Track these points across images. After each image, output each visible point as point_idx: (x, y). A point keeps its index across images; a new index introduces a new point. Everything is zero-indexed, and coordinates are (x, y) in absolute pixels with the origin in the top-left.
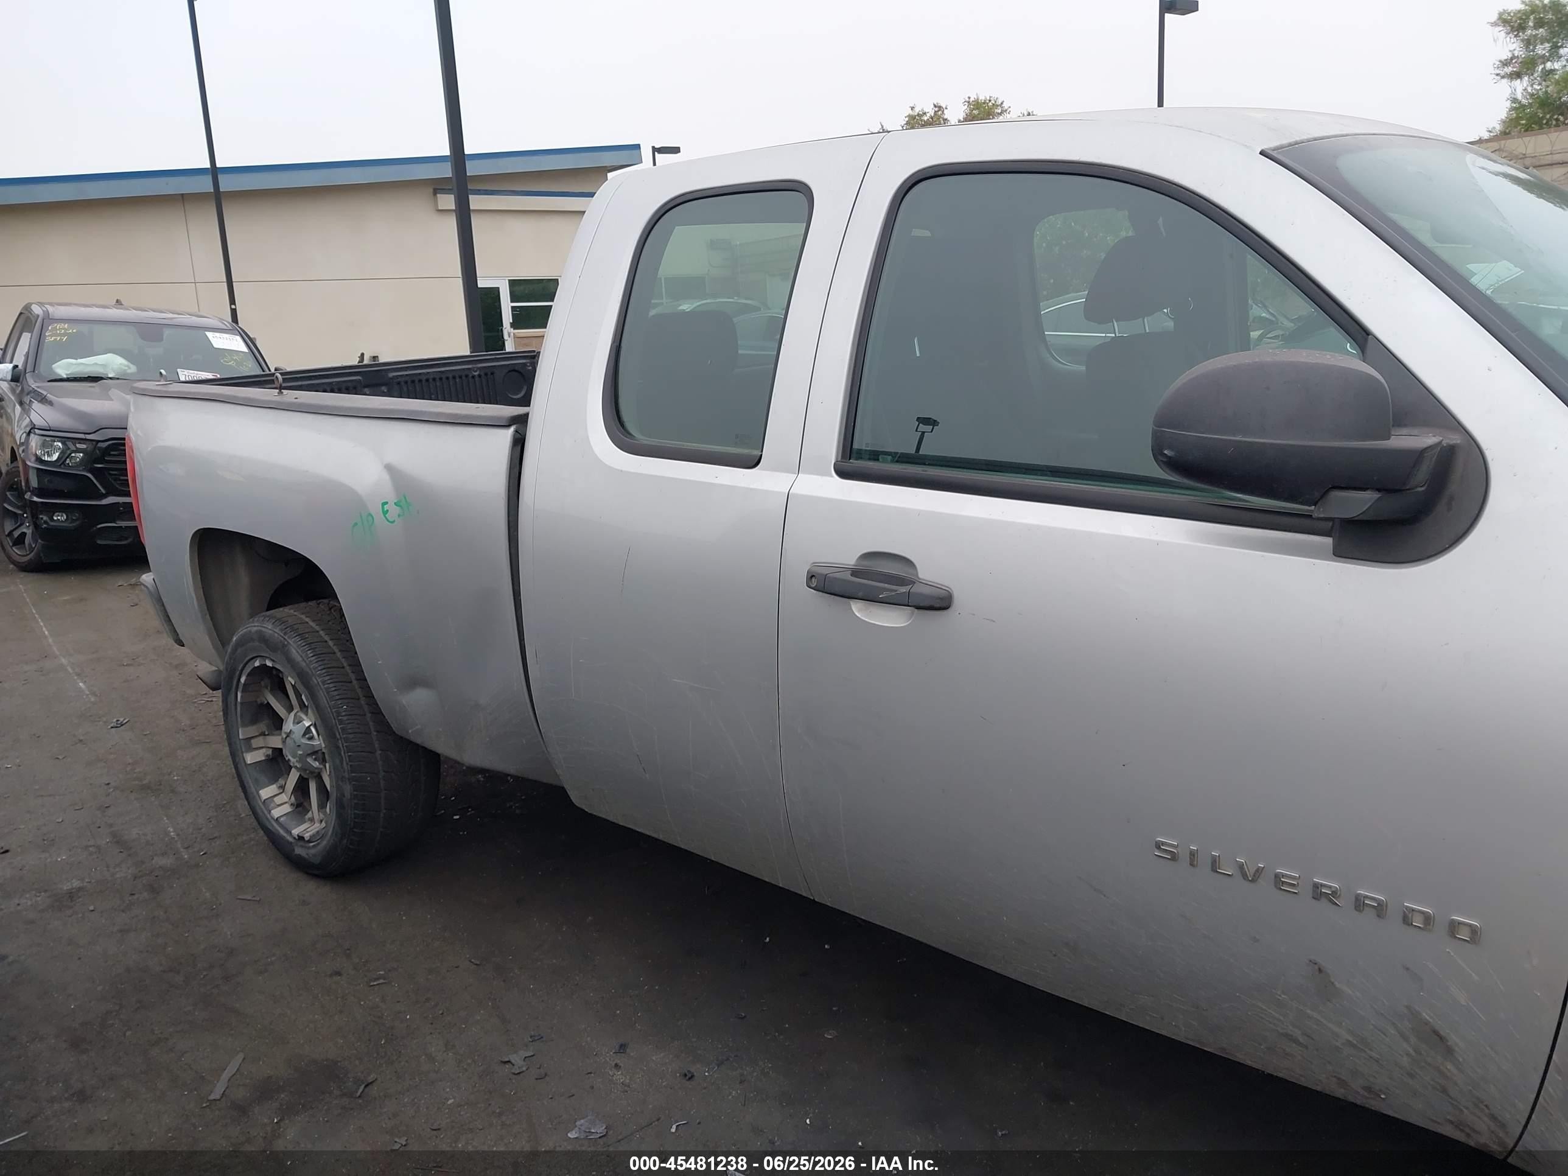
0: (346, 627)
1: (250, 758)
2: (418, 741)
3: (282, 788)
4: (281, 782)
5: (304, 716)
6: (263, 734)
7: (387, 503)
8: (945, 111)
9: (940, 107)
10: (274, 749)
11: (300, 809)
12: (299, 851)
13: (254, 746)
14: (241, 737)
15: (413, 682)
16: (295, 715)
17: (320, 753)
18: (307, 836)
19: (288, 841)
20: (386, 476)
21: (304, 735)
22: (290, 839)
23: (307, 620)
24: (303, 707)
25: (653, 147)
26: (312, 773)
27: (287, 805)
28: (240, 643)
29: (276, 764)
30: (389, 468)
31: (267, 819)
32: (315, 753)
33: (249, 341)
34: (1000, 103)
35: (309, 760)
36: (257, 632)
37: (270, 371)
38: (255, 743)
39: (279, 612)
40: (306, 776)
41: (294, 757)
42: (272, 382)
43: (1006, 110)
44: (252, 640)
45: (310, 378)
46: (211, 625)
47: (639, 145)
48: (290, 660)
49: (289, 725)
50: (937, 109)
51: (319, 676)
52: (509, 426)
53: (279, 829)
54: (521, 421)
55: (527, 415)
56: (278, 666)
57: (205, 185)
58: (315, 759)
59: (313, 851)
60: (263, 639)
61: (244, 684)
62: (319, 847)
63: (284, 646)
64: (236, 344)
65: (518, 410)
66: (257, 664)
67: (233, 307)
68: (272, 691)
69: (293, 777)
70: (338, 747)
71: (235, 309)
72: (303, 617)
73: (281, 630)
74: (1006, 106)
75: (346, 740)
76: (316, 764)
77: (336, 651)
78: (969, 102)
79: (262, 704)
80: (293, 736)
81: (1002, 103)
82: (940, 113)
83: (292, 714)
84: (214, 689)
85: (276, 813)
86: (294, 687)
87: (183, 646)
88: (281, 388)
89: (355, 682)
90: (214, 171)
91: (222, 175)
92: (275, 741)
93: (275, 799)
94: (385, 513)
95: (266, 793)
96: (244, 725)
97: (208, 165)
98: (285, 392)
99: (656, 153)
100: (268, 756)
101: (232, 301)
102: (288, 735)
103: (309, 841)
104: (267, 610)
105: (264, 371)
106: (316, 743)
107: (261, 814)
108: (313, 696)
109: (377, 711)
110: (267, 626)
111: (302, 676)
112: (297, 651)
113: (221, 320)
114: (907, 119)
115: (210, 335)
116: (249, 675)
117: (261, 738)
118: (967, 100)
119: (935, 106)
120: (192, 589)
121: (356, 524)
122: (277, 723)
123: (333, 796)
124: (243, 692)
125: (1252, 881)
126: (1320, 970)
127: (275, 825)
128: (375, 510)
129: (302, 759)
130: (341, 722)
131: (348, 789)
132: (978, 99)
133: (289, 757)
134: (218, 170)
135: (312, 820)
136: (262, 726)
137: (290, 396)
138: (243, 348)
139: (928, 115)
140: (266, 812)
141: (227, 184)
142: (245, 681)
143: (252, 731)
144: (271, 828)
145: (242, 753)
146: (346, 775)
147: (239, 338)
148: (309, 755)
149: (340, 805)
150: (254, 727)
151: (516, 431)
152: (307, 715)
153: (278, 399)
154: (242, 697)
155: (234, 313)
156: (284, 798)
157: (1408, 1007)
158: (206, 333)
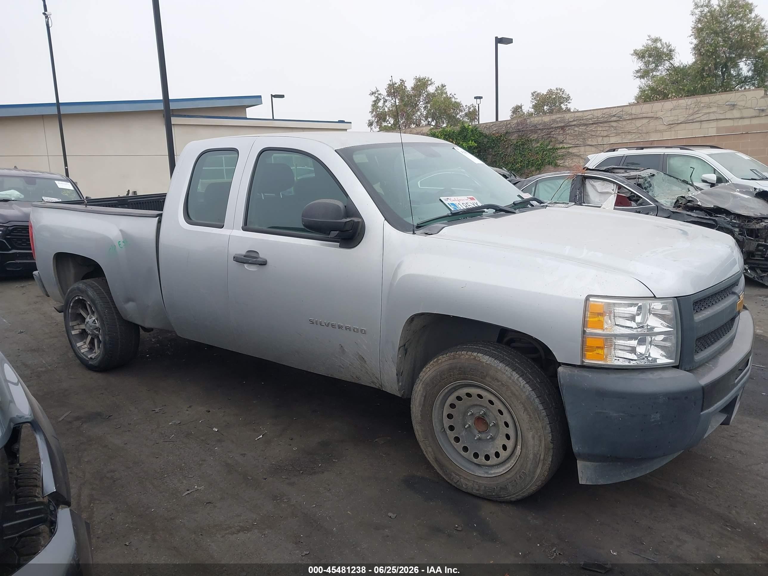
0: (108, 285)
1: (73, 332)
2: (131, 320)
3: (85, 343)
4: (85, 341)
5: (93, 316)
6: (78, 324)
7: (120, 242)
8: (405, 83)
9: (403, 81)
10: (82, 329)
11: (91, 350)
12: (90, 363)
13: (75, 329)
14: (70, 325)
15: (128, 300)
16: (90, 316)
17: (98, 329)
18: (93, 357)
19: (86, 360)
20: (120, 233)
21: (93, 322)
22: (88, 359)
23: (94, 283)
24: (93, 313)
25: (272, 95)
26: (95, 335)
27: (87, 349)
28: (71, 292)
29: (83, 334)
30: (121, 231)
31: (79, 353)
32: (97, 328)
33: (74, 184)
34: (430, 79)
35: (95, 331)
36: (77, 287)
37: (84, 198)
38: (75, 327)
39: (85, 281)
40: (93, 337)
41: (89, 330)
42: (83, 203)
43: (433, 83)
44: (75, 290)
45: (98, 202)
46: (60, 287)
47: (261, 96)
48: (88, 296)
49: (88, 319)
50: (401, 82)
51: (98, 300)
52: (156, 217)
53: (84, 356)
54: (160, 215)
55: (162, 214)
56: (84, 298)
57: (54, 111)
58: (97, 331)
59: (95, 362)
60: (78, 289)
61: (72, 306)
62: (97, 360)
63: (86, 291)
64: (68, 186)
65: (160, 212)
66: (77, 298)
67: (66, 168)
68: (82, 309)
69: (89, 338)
70: (104, 324)
71: (67, 169)
72: (93, 282)
73: (85, 286)
74: (433, 80)
75: (107, 321)
76: (97, 332)
77: (104, 292)
78: (416, 79)
79: (78, 313)
80: (89, 323)
81: (431, 80)
82: (403, 83)
83: (89, 316)
84: (60, 312)
85: (82, 351)
86: (89, 305)
87: (49, 296)
88: (86, 205)
89: (110, 303)
90: (58, 104)
91: (62, 107)
92: (83, 327)
93: (82, 347)
94: (120, 245)
95: (79, 345)
96: (72, 321)
97: (55, 102)
98: (88, 206)
99: (273, 98)
100: (80, 332)
101: (66, 164)
102: (87, 323)
103: (94, 359)
104: (82, 280)
105: (81, 199)
106: (97, 325)
107: (77, 351)
108: (96, 308)
109: (118, 313)
110: (81, 285)
111: (93, 301)
112: (90, 293)
113: (62, 176)
114: (388, 86)
115: (57, 182)
116: (73, 303)
117: (77, 326)
118: (415, 77)
119: (401, 80)
120: (53, 274)
121: (110, 249)
122: (84, 319)
123: (102, 342)
124: (71, 309)
125: (328, 326)
126: (342, 346)
127: (82, 355)
128: (117, 244)
129: (92, 331)
130: (105, 315)
131: (107, 338)
132: (420, 78)
133: (87, 330)
134: (60, 104)
135: (95, 353)
136: (78, 322)
137: (90, 208)
138: (71, 188)
139: (397, 84)
140: (79, 351)
141: (64, 110)
142: (72, 305)
143: (74, 323)
144: (80, 356)
145: (71, 331)
146: (107, 333)
147: (70, 184)
148: (95, 329)
149: (105, 344)
150: (75, 322)
151: (159, 219)
152: (94, 315)
153: (85, 209)
154: (71, 311)
155: (67, 170)
156: (86, 346)
157: (357, 352)
158: (55, 181)
